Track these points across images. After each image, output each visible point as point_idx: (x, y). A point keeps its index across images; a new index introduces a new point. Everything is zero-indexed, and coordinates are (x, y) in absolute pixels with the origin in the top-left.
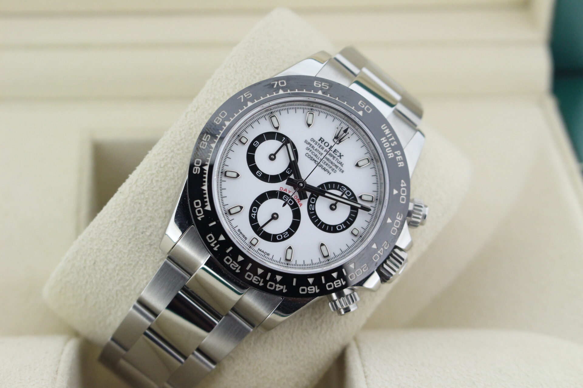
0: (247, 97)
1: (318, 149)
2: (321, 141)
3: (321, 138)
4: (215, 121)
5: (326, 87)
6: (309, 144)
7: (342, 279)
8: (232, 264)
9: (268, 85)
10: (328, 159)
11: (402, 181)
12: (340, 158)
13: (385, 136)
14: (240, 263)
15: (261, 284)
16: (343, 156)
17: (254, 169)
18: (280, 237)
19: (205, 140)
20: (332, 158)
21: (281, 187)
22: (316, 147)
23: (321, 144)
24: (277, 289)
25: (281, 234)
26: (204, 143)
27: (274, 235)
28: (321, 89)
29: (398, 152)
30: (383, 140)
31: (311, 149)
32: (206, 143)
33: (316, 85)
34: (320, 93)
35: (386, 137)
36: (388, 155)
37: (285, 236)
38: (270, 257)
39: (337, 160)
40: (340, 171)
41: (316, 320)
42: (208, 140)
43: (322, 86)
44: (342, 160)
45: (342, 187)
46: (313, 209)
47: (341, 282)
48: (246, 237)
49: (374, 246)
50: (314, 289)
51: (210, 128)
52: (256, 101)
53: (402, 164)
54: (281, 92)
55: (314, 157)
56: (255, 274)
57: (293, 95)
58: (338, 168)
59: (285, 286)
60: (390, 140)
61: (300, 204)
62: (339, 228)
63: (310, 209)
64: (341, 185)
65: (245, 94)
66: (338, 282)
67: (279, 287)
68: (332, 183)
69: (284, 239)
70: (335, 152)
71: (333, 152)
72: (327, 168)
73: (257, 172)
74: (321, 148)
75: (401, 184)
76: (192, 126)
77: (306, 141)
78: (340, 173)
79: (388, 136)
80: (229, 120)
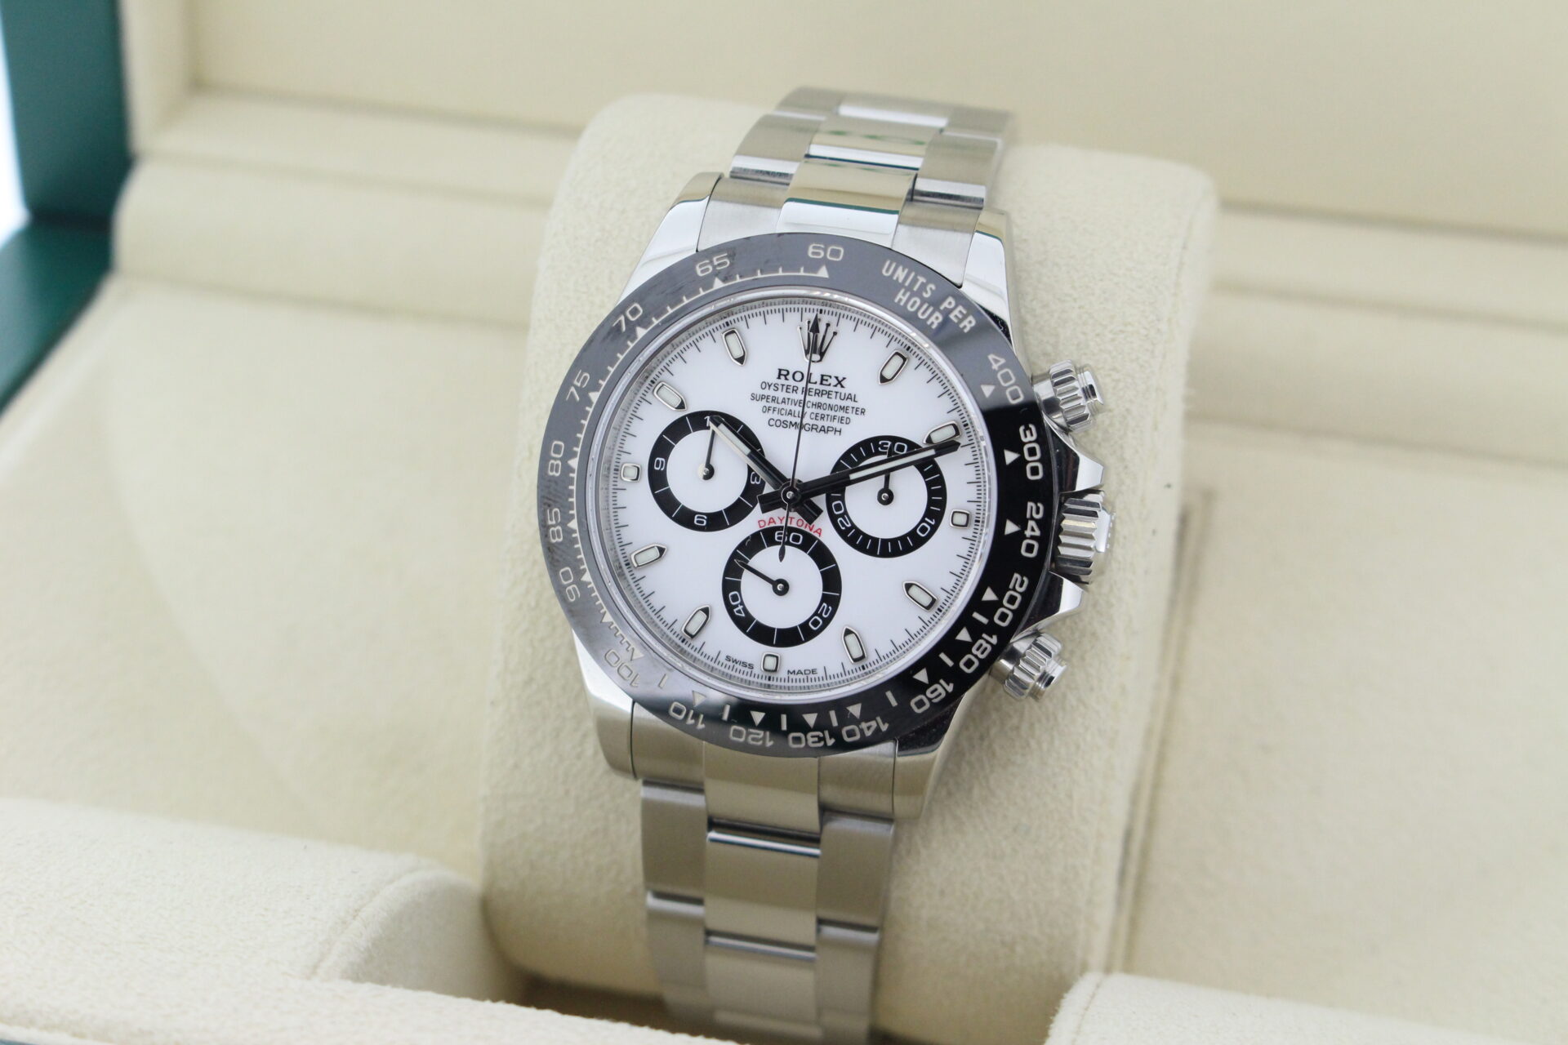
0: (583, 383)
1: (787, 396)
2: (783, 377)
3: (780, 370)
4: (551, 474)
5: (725, 263)
6: (762, 397)
7: (984, 636)
8: (752, 736)
9: (609, 333)
10: (819, 405)
11: (991, 357)
12: (842, 387)
13: (902, 285)
14: (763, 726)
15: (831, 742)
16: (844, 379)
17: (686, 518)
18: (816, 623)
19: (554, 522)
20: (825, 397)
21: (759, 522)
22: (781, 395)
23: (786, 383)
24: (868, 733)
25: (816, 614)
26: (555, 529)
27: (801, 626)
28: (716, 274)
29: (949, 303)
30: (901, 297)
31: (773, 405)
32: (559, 528)
33: (702, 272)
34: (718, 284)
35: (905, 287)
36: (929, 323)
37: (826, 614)
38: (821, 673)
39: (838, 395)
40: (856, 414)
41: (1018, 728)
42: (559, 520)
43: (714, 267)
44: (849, 387)
45: (880, 443)
46: (849, 525)
47: (988, 642)
48: (749, 665)
49: (1011, 528)
50: (943, 688)
51: (550, 493)
52: (603, 383)
53: (970, 322)
54: (641, 332)
55: (790, 418)
56: (805, 729)
57: (668, 324)
58: (850, 410)
59: (879, 719)
60: (915, 289)
61: (816, 531)
62: (923, 530)
63: (843, 528)
64: (875, 440)
65: (575, 382)
66: (981, 645)
67: (868, 728)
68: (855, 449)
69: (827, 622)
70: (824, 382)
71: (821, 383)
72: (826, 423)
73: (696, 519)
74: (791, 390)
75: (991, 365)
77: (754, 397)
78: (860, 417)
79: (907, 284)
80: (573, 455)
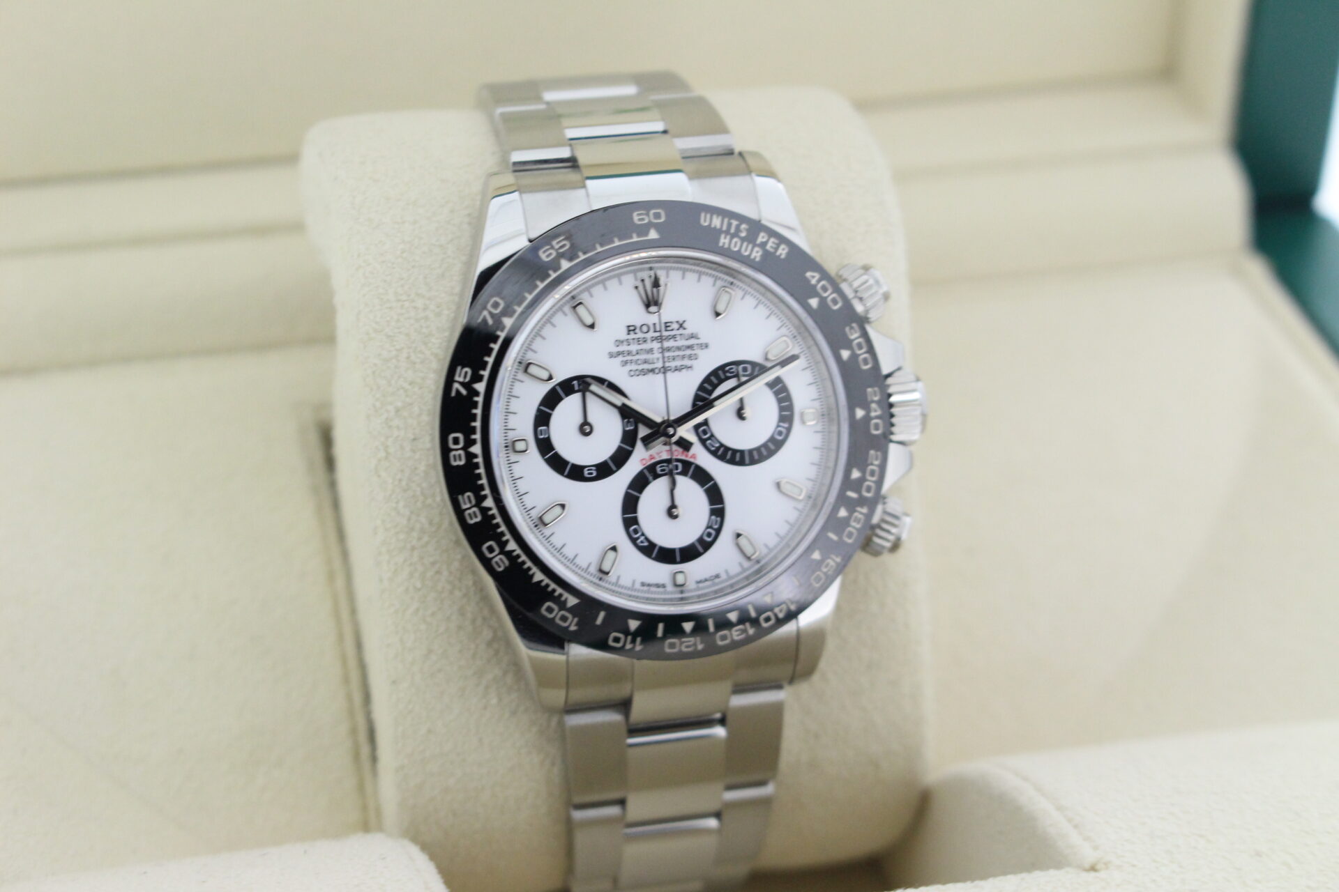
0: (465, 378)
1: (640, 347)
2: (632, 333)
3: (628, 327)
4: (455, 464)
5: (565, 245)
6: (619, 354)
7: (857, 508)
8: (685, 644)
10: (670, 349)
11: (809, 274)
12: (685, 329)
13: (721, 231)
14: (694, 633)
15: (751, 631)
16: (684, 321)
17: (577, 473)
18: (709, 535)
19: (468, 506)
20: (672, 341)
21: (641, 461)
22: (634, 348)
23: (636, 336)
24: (780, 616)
25: (707, 527)
26: (471, 511)
27: (697, 540)
28: (561, 256)
29: (762, 237)
30: (724, 241)
31: (629, 358)
32: (475, 509)
33: (547, 257)
34: (565, 265)
35: (724, 232)
36: (753, 258)
37: (716, 525)
38: (724, 576)
39: (683, 336)
40: (702, 349)
42: (473, 502)
43: (557, 250)
44: (690, 328)
45: (727, 369)
46: (717, 445)
47: (860, 513)
48: (661, 585)
49: (860, 413)
50: (833, 562)
51: (458, 481)
52: (485, 374)
53: (783, 250)
54: (508, 322)
55: (646, 366)
56: (730, 626)
57: (532, 309)
58: (695, 347)
59: (788, 601)
60: (733, 230)
61: (691, 457)
62: (780, 433)
63: (713, 449)
64: (722, 367)
65: (458, 377)
66: (856, 517)
67: (781, 610)
68: (707, 380)
69: (718, 531)
70: (669, 329)
71: (666, 330)
72: (678, 363)
73: (586, 472)
74: (641, 342)
75: (810, 281)
76: (404, 483)
77: (611, 355)
78: (705, 351)
79: (724, 228)
80: (474, 442)
